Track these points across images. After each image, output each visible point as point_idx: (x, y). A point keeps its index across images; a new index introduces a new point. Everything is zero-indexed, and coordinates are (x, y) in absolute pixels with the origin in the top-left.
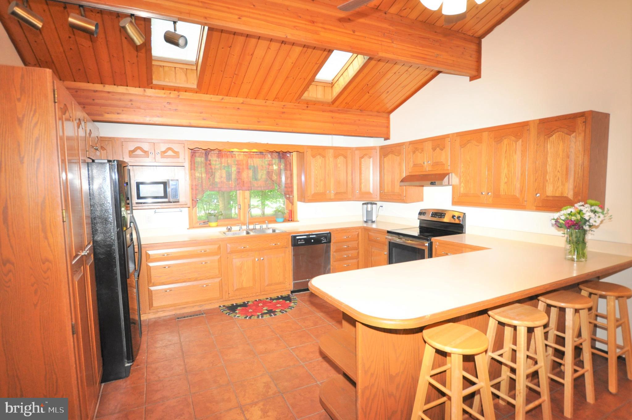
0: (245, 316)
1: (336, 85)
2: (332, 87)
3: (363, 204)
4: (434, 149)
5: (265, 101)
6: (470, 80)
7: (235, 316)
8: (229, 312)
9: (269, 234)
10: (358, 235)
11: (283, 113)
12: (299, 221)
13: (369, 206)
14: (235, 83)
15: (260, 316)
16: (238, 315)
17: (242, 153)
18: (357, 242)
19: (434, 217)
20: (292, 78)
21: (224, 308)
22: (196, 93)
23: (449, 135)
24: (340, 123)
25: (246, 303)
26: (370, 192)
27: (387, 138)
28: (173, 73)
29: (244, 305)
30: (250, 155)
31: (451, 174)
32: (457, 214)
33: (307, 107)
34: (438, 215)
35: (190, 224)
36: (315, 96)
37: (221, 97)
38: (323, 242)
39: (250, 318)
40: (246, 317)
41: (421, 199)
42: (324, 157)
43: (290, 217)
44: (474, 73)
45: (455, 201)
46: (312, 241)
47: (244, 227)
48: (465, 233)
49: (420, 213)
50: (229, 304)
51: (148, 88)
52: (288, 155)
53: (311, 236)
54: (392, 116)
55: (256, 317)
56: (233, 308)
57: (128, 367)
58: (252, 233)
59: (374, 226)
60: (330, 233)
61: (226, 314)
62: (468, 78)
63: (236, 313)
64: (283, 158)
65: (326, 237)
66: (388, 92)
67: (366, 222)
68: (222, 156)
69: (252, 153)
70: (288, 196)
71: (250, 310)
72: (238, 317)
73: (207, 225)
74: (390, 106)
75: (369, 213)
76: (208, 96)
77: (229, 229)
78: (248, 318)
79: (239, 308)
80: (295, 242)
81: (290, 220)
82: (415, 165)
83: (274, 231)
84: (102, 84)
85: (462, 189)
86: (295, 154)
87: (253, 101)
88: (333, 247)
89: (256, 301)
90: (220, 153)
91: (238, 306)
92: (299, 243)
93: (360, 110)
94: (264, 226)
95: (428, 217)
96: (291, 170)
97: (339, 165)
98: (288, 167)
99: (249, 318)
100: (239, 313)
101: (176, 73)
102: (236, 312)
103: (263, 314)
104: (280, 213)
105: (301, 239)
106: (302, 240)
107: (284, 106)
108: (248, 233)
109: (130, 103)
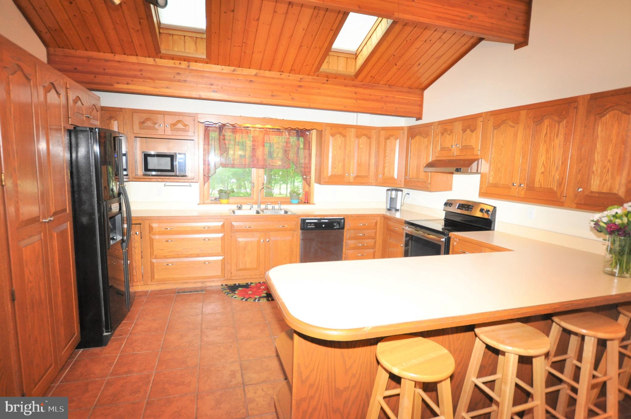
0: (243, 298)
1: (359, 56)
2: (356, 59)
3: (388, 190)
4: (464, 131)
5: (280, 73)
6: (516, 48)
7: (232, 297)
8: (229, 291)
9: (282, 215)
10: (376, 223)
11: (300, 86)
12: (315, 204)
13: (394, 192)
14: (245, 53)
15: (257, 299)
16: (235, 296)
17: (258, 129)
18: (375, 230)
19: (460, 209)
20: (306, 47)
21: (226, 287)
22: (207, 63)
23: (482, 113)
24: (364, 99)
25: (249, 284)
26: (394, 178)
27: (419, 118)
28: (183, 42)
29: (247, 286)
30: (266, 132)
31: (481, 160)
32: (486, 208)
33: (327, 81)
34: (465, 208)
35: (200, 199)
36: (336, 69)
37: (233, 68)
38: (335, 228)
39: (246, 300)
40: (242, 299)
41: (449, 188)
42: (344, 136)
43: (307, 200)
44: (520, 39)
45: (482, 191)
46: (324, 226)
47: (255, 207)
48: (494, 230)
49: (446, 204)
50: (231, 283)
51: (157, 58)
52: (308, 133)
53: (322, 221)
54: (426, 92)
55: (252, 300)
56: (233, 288)
57: (107, 336)
58: (261, 213)
59: (398, 215)
60: (344, 219)
61: (225, 293)
62: (513, 46)
63: (235, 293)
64: (302, 136)
65: (339, 223)
66: (419, 64)
67: (389, 210)
68: (237, 131)
69: (268, 130)
70: (305, 177)
71: (250, 292)
72: (235, 298)
73: (219, 202)
74: (424, 80)
75: (392, 200)
76: (219, 66)
77: (240, 207)
78: (244, 300)
79: (240, 289)
80: (305, 225)
81: (306, 202)
82: (442, 149)
83: (286, 212)
84: (112, 53)
85: (491, 178)
86: (314, 132)
87: (267, 73)
88: (347, 233)
89: (260, 283)
90: (235, 129)
91: (240, 286)
92: (308, 227)
93: (389, 85)
94: (277, 207)
95: (454, 209)
96: (310, 149)
97: (361, 146)
98: (308, 145)
99: (245, 300)
100: (237, 294)
101: (185, 42)
102: (235, 292)
103: (260, 298)
104: (295, 194)
105: (310, 223)
106: (312, 224)
107: (301, 79)
108: (258, 212)
109: (140, 73)
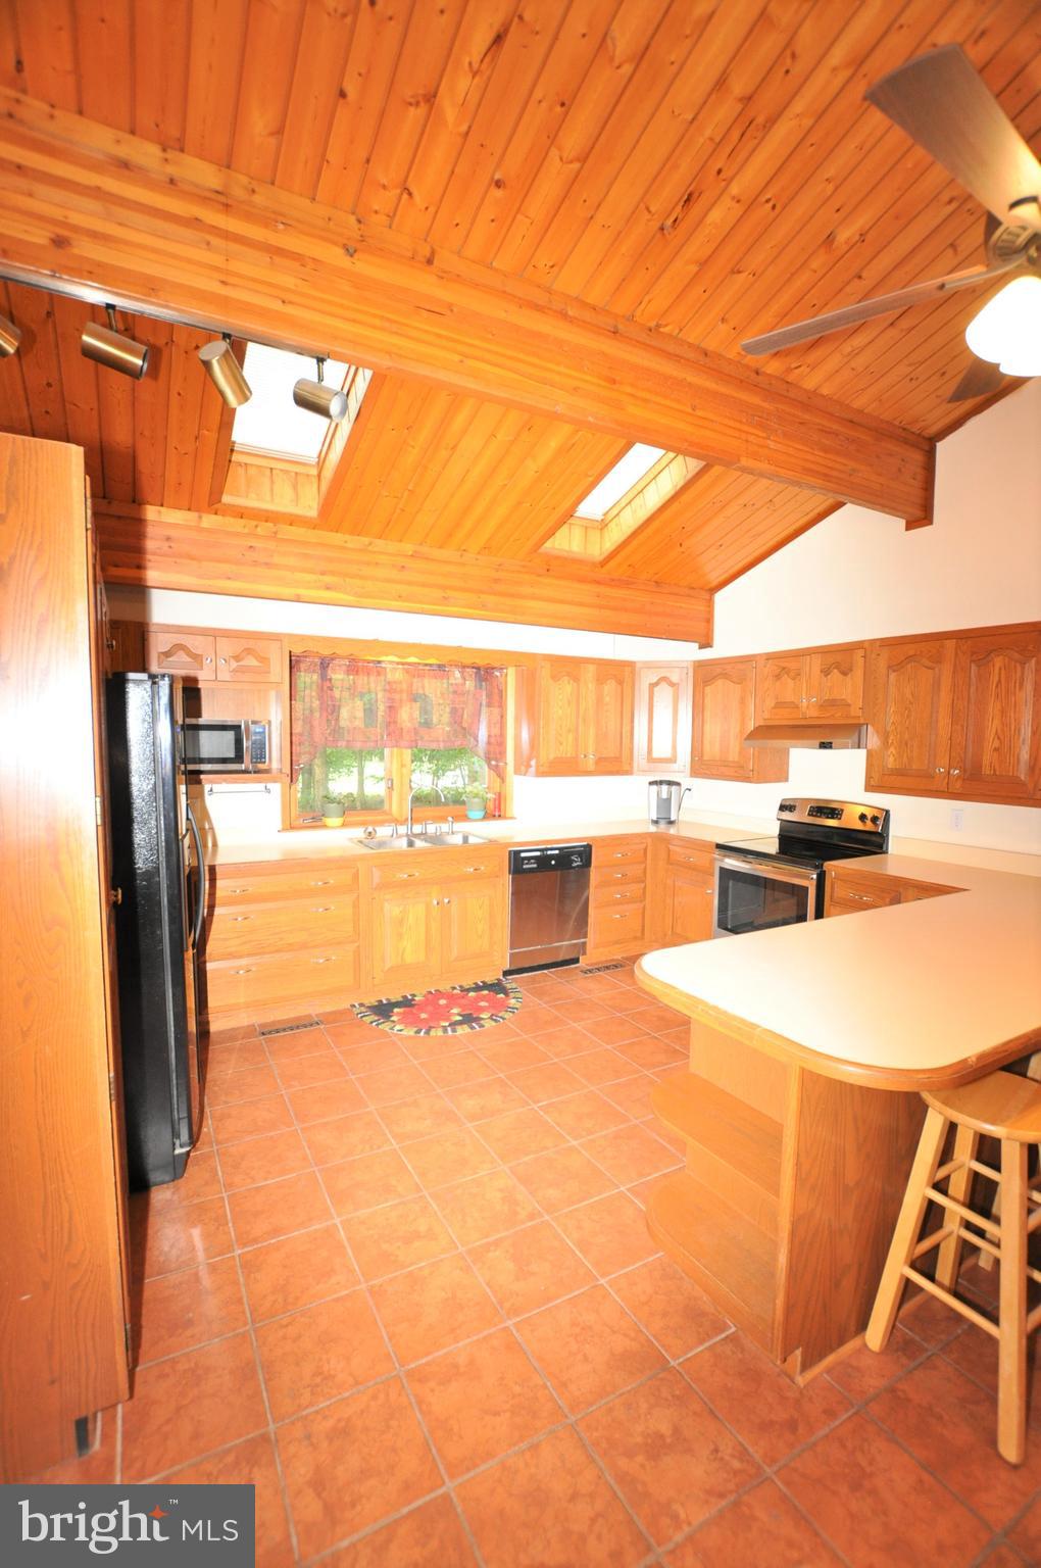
0: (416, 1029)
1: (612, 525)
2: (601, 529)
3: (651, 783)
4: (826, 672)
5: (459, 553)
6: (908, 528)
7: (392, 1029)
8: (376, 1018)
9: (455, 846)
10: (645, 850)
11: (497, 581)
12: (515, 818)
13: (665, 788)
14: (403, 510)
15: (449, 1029)
16: (398, 1027)
17: (400, 666)
18: (643, 866)
19: (812, 815)
20: (528, 505)
21: (363, 1009)
22: (314, 528)
23: (862, 642)
24: (615, 609)
25: (410, 997)
27: (706, 643)
28: (267, 481)
29: (406, 1003)
30: (414, 671)
31: (865, 727)
32: (869, 813)
33: (548, 570)
34: (825, 813)
35: (283, 821)
36: (567, 548)
37: (365, 540)
38: (575, 865)
39: (427, 1032)
40: (418, 1032)
41: (782, 776)
42: (576, 679)
43: (496, 810)
44: (919, 514)
45: (872, 783)
46: (553, 862)
47: (402, 830)
48: (886, 852)
49: (783, 808)
50: (372, 1001)
51: (209, 513)
52: (498, 674)
53: (549, 852)
54: (719, 597)
55: (440, 1033)
56: (383, 1010)
57: (180, 1155)
58: (419, 844)
59: (672, 831)
60: (589, 847)
61: (372, 1022)
62: (902, 523)
63: (393, 1021)
64: (486, 680)
65: (580, 854)
66: (721, 546)
67: (656, 822)
68: (357, 671)
69: (421, 667)
70: (493, 763)
71: (424, 1016)
72: (401, 1030)
73: (319, 823)
74: (715, 578)
75: (664, 804)
76: (339, 535)
77: (370, 833)
78: (422, 1034)
79: (396, 1010)
80: (517, 862)
81: (497, 814)
82: (779, 705)
83: (465, 839)
84: (104, 497)
85: (891, 759)
86: (511, 673)
87: (437, 553)
88: (594, 875)
89: (430, 993)
90: (355, 666)
91: (392, 1005)
92: (524, 867)
93: (656, 582)
94: (445, 827)
95: (800, 816)
96: (502, 705)
97: (607, 699)
98: (497, 699)
99: (425, 1033)
100: (400, 1022)
101: (272, 482)
102: (392, 1019)
103: (453, 1025)
104: (476, 800)
105: (529, 858)
106: (532, 861)
107: (500, 565)
108: (411, 844)
109: (167, 544)
